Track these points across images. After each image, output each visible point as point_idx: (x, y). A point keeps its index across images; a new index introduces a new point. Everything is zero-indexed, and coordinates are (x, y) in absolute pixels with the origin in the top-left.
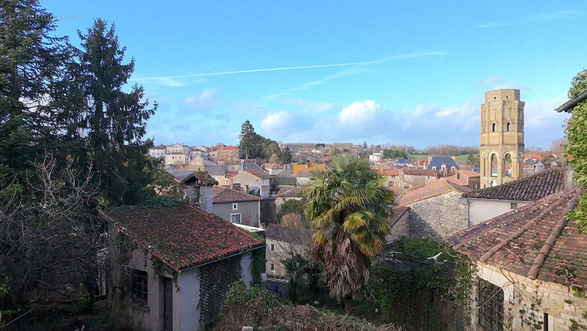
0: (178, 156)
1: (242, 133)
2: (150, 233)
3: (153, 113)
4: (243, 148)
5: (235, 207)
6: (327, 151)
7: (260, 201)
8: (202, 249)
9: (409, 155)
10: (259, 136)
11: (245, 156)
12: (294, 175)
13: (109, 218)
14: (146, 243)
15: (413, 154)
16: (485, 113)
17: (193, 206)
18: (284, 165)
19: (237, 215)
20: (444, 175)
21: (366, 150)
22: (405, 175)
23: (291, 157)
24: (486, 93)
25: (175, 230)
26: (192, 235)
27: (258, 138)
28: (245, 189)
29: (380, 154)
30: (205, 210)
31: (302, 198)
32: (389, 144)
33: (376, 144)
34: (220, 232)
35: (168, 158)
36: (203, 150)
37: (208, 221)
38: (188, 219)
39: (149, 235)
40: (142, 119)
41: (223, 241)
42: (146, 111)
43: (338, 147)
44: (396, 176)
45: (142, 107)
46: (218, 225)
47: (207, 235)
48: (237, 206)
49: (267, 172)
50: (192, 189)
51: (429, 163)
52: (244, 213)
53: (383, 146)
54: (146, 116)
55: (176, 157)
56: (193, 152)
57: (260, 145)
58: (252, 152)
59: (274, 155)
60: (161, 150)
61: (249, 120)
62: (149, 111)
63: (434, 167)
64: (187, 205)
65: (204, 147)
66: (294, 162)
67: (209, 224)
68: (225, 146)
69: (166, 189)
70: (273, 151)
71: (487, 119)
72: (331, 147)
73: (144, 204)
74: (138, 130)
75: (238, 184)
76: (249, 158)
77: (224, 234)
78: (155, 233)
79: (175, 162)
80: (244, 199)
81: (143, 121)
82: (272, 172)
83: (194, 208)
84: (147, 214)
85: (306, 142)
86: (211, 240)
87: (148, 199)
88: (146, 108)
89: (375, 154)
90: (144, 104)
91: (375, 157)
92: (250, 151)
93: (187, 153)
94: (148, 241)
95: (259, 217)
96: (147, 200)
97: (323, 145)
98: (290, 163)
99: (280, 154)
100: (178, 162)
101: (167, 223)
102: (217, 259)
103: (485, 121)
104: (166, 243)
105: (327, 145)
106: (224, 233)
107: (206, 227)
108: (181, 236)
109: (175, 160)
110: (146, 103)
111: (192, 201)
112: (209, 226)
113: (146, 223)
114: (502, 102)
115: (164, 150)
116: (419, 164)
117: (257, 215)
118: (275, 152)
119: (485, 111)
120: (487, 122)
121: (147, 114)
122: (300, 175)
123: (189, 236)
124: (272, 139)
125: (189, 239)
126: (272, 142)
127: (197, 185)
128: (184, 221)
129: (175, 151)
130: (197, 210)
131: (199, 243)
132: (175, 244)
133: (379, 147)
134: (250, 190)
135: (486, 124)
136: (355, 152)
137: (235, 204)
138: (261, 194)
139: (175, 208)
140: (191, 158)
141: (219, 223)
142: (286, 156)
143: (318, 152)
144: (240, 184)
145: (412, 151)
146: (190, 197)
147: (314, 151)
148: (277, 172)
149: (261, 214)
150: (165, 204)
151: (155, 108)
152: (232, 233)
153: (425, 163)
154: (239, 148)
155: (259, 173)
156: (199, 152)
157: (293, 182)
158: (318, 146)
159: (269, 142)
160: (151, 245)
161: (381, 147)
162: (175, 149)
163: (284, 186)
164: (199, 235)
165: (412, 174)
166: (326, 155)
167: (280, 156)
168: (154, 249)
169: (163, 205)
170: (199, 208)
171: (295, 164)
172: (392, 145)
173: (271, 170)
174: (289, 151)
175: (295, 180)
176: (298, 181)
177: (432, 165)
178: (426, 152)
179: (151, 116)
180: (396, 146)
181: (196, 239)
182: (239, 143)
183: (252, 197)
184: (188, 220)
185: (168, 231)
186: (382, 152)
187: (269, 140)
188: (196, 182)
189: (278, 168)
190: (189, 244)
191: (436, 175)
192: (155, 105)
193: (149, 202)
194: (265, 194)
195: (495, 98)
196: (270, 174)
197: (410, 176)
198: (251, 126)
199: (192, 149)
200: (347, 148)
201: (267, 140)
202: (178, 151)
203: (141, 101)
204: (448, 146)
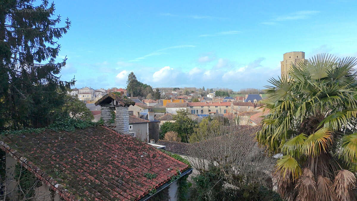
0: (86, 95)
1: (129, 80)
2: (59, 164)
3: (65, 32)
4: (129, 90)
5: (131, 128)
6: (181, 92)
7: (149, 123)
8: (127, 182)
9: (230, 95)
10: (139, 82)
11: (131, 95)
12: (164, 106)
13: (5, 145)
14: (52, 181)
15: (232, 94)
16: (284, 67)
17: (108, 127)
18: (157, 100)
19: (132, 133)
20: (258, 106)
21: (204, 91)
22: (234, 106)
23: (160, 95)
24: (284, 55)
25: (91, 156)
26: (112, 163)
27: (139, 84)
28: (137, 115)
29: (213, 94)
30: (121, 131)
31: (176, 121)
32: (218, 88)
33: (210, 88)
34: (142, 156)
35: (80, 96)
36: (103, 91)
37: (126, 144)
38: (105, 142)
39: (57, 166)
40: (54, 37)
41: (149, 167)
42: (57, 29)
43: (187, 89)
44: (228, 107)
45: (53, 24)
46: (138, 147)
47: (129, 161)
48: (132, 127)
49: (146, 105)
50: (107, 111)
51: (246, 99)
52: (137, 132)
53: (214, 89)
54: (58, 34)
55: (85, 96)
56: (97, 93)
57: (140, 88)
58: (135, 92)
59: (149, 94)
60: (75, 91)
61: (133, 72)
62: (61, 29)
63: (250, 101)
64: (103, 127)
65: (103, 89)
66: (162, 98)
67: (128, 147)
68: (117, 89)
69: (79, 114)
70: (148, 92)
71: (285, 70)
72: (183, 90)
73: (55, 127)
74: (50, 51)
75: (132, 111)
76: (133, 96)
77: (147, 159)
78: (66, 163)
79: (84, 99)
80: (137, 121)
81: (54, 39)
82: (149, 105)
83: (111, 130)
84: (57, 138)
85: (167, 87)
86: (135, 167)
87: (59, 120)
88: (58, 26)
89: (210, 94)
90: (55, 21)
91: (211, 96)
92: (134, 92)
93: (92, 93)
94: (55, 177)
95: (148, 135)
96: (57, 122)
97: (179, 89)
98: (160, 99)
99: (153, 94)
100: (86, 99)
101: (80, 148)
102: (148, 195)
103: (284, 72)
104: (81, 177)
105: (181, 88)
106: (147, 157)
107: (126, 151)
108: (99, 164)
109: (84, 97)
110: (58, 20)
111: (108, 122)
112: (129, 149)
113: (54, 149)
114: (294, 60)
115: (77, 92)
116: (238, 100)
117: (147, 133)
118: (150, 92)
119: (284, 65)
120: (285, 72)
121: (59, 32)
122: (169, 106)
123: (108, 163)
124: (148, 85)
125: (110, 168)
126: (148, 86)
127: (112, 106)
128: (101, 144)
129: (85, 92)
130: (113, 132)
131: (122, 173)
132: (93, 178)
133: (212, 90)
134: (141, 115)
135: (284, 73)
136: (198, 92)
137: (131, 125)
138: (149, 118)
139: (90, 130)
140: (95, 96)
141: (137, 145)
142: (157, 95)
143: (176, 93)
144: (133, 111)
145: (232, 92)
146: (105, 119)
147: (173, 92)
148: (153, 105)
149: (149, 132)
150: (79, 126)
151: (68, 27)
152: (154, 156)
153: (243, 99)
154: (127, 89)
155: (142, 105)
156: (101, 93)
157: (164, 110)
158: (175, 89)
159: (146, 86)
160: (59, 182)
161: (213, 90)
162: (84, 91)
163: (158, 113)
164: (120, 161)
165: (238, 105)
166: (181, 95)
167: (153, 95)
168: (63, 188)
169: (76, 127)
170: (115, 129)
171: (163, 100)
172: (219, 89)
173: (148, 104)
174: (159, 92)
175: (165, 110)
176: (167, 110)
177: (248, 99)
178: (239, 93)
179: (63, 34)
180: (222, 90)
181: (118, 167)
182: (127, 87)
183: (142, 120)
184: (105, 144)
185: (82, 160)
186: (215, 93)
187: (146, 85)
188: (112, 103)
189: (152, 102)
190: (110, 176)
191: (253, 105)
192: (67, 23)
193: (60, 124)
194: (151, 118)
195: (290, 57)
196: (148, 106)
197: (237, 107)
198: (134, 76)
199: (96, 91)
200: (193, 90)
201: (145, 85)
202: (87, 92)
203: (52, 18)
204: (252, 89)
